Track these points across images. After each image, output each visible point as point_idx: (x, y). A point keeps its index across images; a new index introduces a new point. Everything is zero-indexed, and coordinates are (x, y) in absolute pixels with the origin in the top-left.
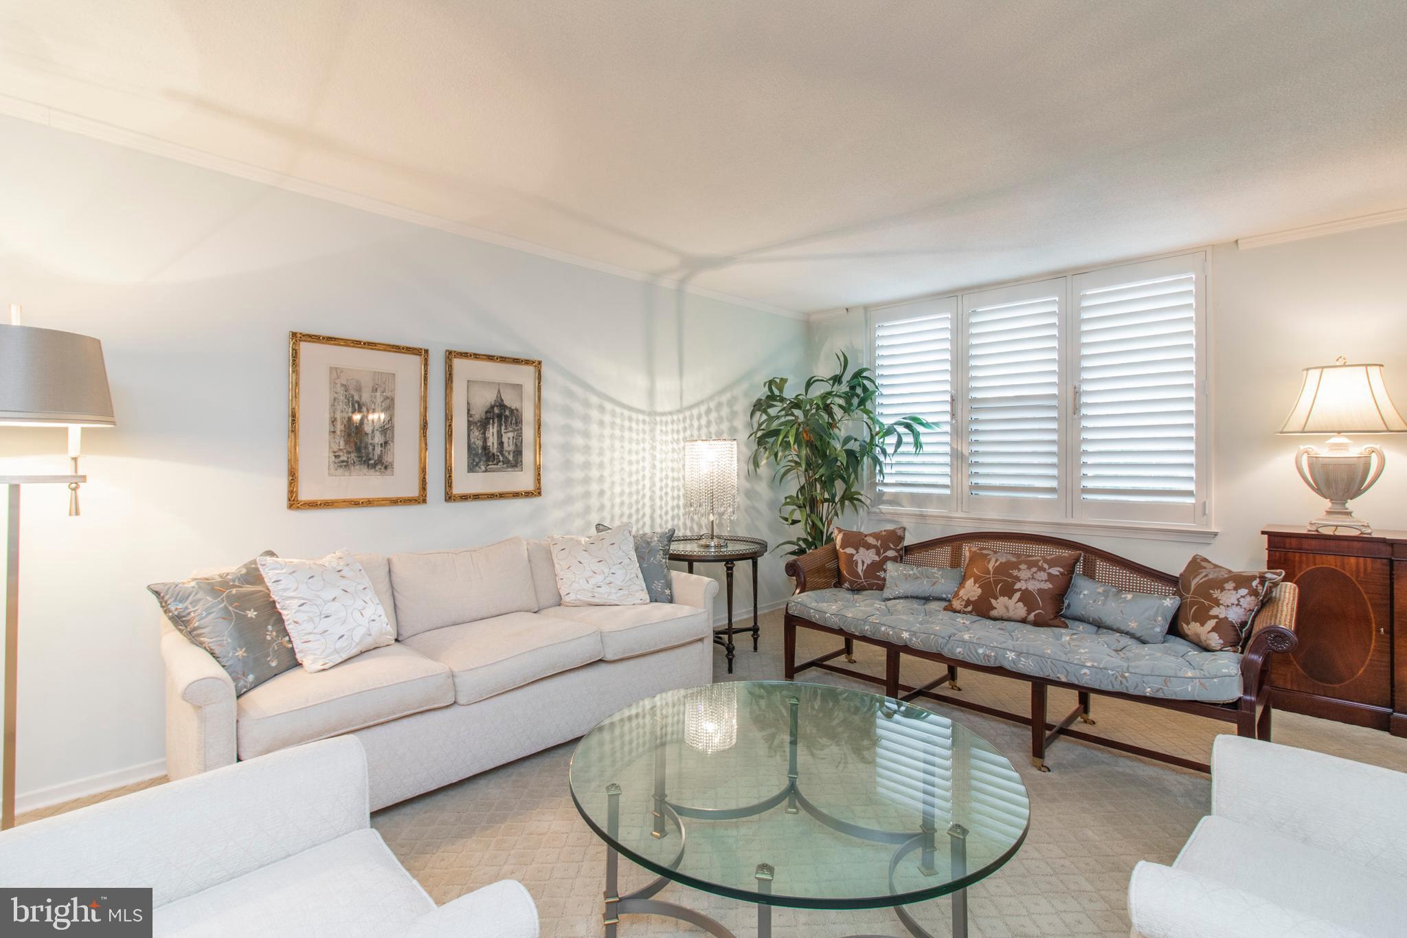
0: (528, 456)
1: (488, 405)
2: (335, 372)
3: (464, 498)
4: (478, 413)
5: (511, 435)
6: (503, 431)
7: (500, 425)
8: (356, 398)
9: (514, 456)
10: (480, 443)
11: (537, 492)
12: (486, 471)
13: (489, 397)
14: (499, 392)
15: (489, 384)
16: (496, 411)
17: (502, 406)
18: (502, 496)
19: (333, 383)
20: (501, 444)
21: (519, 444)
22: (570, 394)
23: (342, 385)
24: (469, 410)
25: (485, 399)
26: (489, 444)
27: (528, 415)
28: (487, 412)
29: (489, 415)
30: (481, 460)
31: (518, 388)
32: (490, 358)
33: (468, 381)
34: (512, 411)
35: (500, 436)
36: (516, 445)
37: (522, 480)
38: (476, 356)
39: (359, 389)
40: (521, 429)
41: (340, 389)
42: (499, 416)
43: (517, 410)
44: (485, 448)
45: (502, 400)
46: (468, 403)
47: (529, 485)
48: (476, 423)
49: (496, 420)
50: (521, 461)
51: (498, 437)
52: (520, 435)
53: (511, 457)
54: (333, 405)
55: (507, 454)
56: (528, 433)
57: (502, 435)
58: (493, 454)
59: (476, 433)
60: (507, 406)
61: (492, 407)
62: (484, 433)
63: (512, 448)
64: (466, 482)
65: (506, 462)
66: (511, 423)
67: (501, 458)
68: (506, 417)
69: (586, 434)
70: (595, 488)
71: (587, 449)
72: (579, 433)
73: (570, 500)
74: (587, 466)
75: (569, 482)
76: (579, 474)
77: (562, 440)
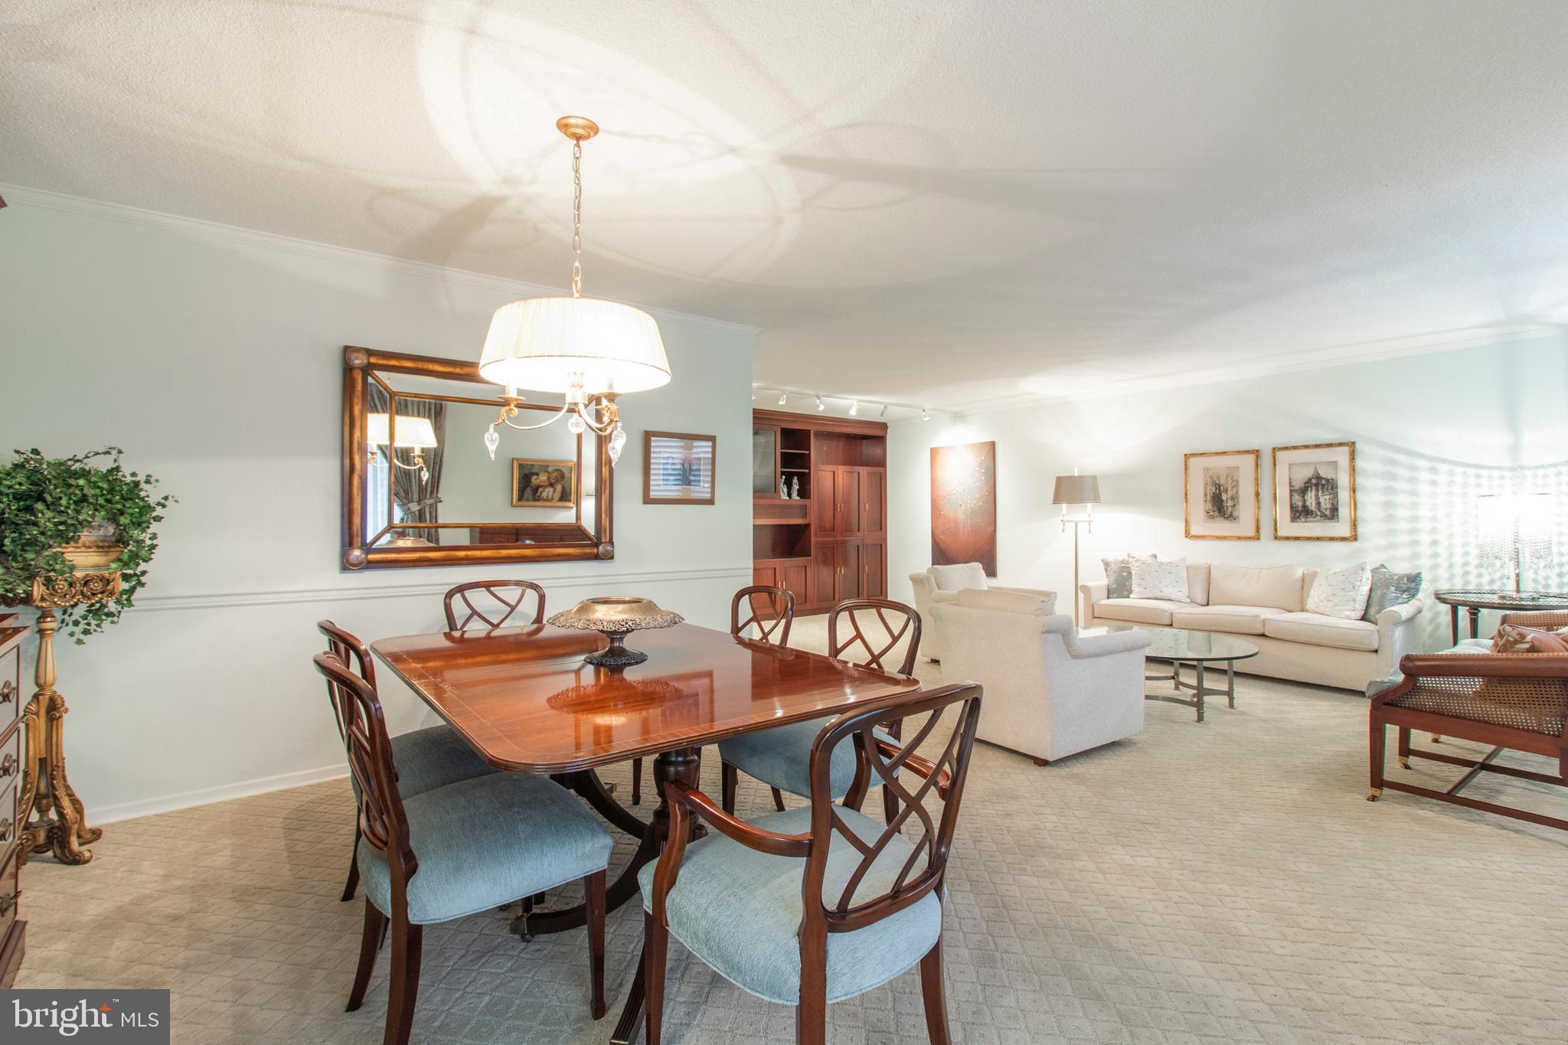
0: (1344, 512)
1: (1306, 478)
2: (1207, 470)
3: (1287, 538)
4: (1299, 484)
5: (1327, 497)
6: (1320, 494)
7: (1317, 491)
8: (1217, 482)
9: (1330, 512)
10: (1300, 504)
11: (1354, 538)
12: (1306, 522)
13: (1308, 473)
14: (1316, 469)
15: (1306, 464)
16: (1314, 481)
17: (1318, 477)
18: (1318, 539)
19: (1205, 476)
20: (1319, 504)
21: (1335, 504)
22: (1393, 462)
23: (1210, 476)
24: (1290, 483)
25: (1302, 475)
26: (1308, 503)
27: (1343, 481)
28: (1305, 483)
29: (1307, 485)
30: (1301, 515)
31: (1334, 464)
32: (1307, 447)
33: (1290, 465)
34: (1328, 481)
35: (1317, 498)
36: (1332, 504)
37: (1342, 528)
38: (1295, 448)
39: (1219, 478)
40: (1337, 493)
41: (1209, 479)
42: (1317, 485)
43: (1333, 479)
44: (1304, 506)
45: (1318, 474)
46: (1290, 479)
47: (1347, 533)
48: (1297, 491)
49: (1314, 488)
50: (1338, 515)
51: (1316, 499)
52: (1336, 496)
53: (1328, 513)
54: (1205, 487)
55: (1324, 511)
56: (1343, 495)
57: (1319, 498)
58: (1312, 511)
59: (1297, 499)
60: (1323, 478)
61: (1310, 479)
62: (1304, 497)
63: (1329, 506)
64: (1287, 528)
65: (1324, 516)
66: (1327, 489)
67: (1319, 513)
68: (1323, 485)
69: (1413, 493)
70: (1425, 538)
71: (1414, 505)
72: (1403, 492)
73: (1392, 546)
74: (1414, 519)
75: (1392, 532)
76: (1403, 526)
77: (1383, 499)
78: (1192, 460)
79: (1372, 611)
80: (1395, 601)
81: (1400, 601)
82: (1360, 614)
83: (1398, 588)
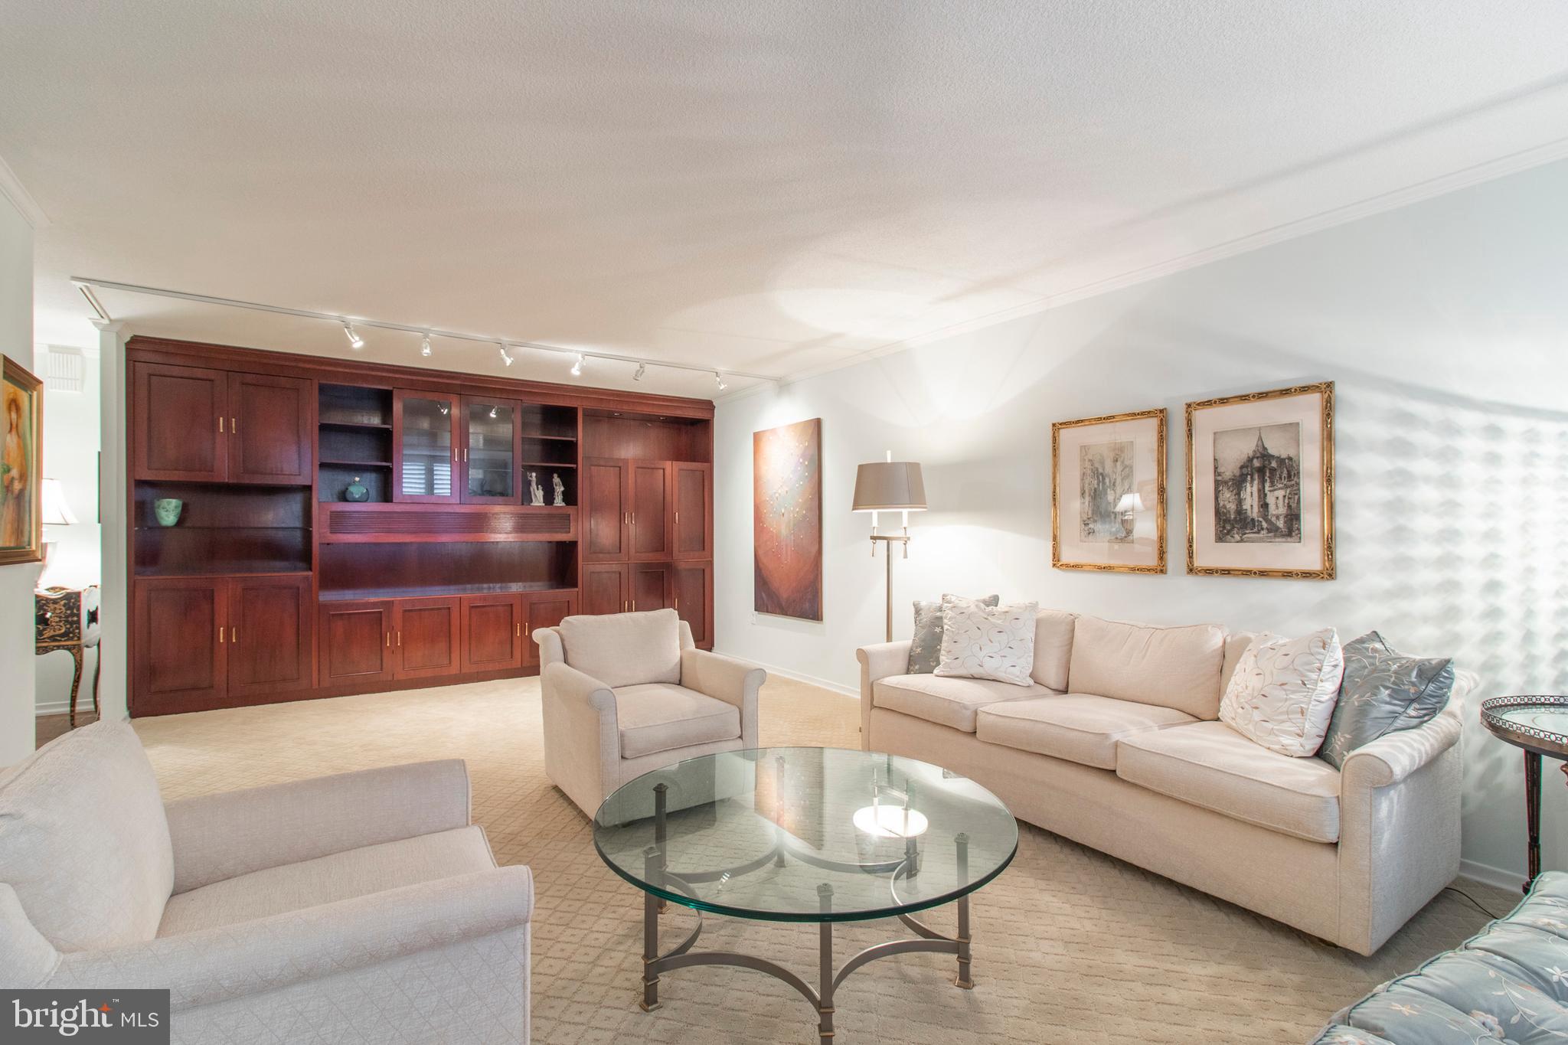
0: (1311, 522)
1: (1244, 457)
2: (1084, 449)
3: (1209, 572)
4: (1230, 470)
5: (1280, 493)
6: (1267, 488)
7: (1263, 482)
8: (1100, 471)
9: (1285, 522)
10: (1232, 506)
11: (1329, 573)
12: (1242, 541)
13: (1245, 448)
14: (1260, 439)
15: (1246, 431)
16: (1257, 463)
17: (1264, 455)
18: (1263, 574)
19: (1083, 460)
20: (1265, 506)
21: (1294, 505)
22: (1406, 419)
23: (1090, 460)
24: (1216, 468)
25: (1239, 451)
26: (1246, 506)
27: (1310, 461)
28: (1242, 467)
29: (1245, 471)
30: (1233, 527)
31: (1292, 429)
32: (1244, 398)
33: (1215, 433)
34: (1281, 461)
35: (1262, 495)
36: (1289, 506)
37: (1306, 554)
38: (1223, 401)
39: (1102, 463)
40: (1298, 484)
41: (1088, 464)
42: (1261, 471)
43: (1290, 459)
44: (1240, 511)
45: (1265, 449)
46: (1215, 459)
47: (1314, 562)
48: (1226, 483)
49: (1256, 476)
50: (1299, 529)
51: (1259, 497)
52: (1295, 492)
53: (1281, 524)
54: (1082, 480)
55: (1273, 519)
56: (1310, 489)
57: (1265, 495)
58: (1253, 520)
59: (1227, 495)
60: (1273, 456)
61: (1250, 460)
62: (1239, 494)
63: (1282, 510)
64: (1212, 553)
65: (1273, 530)
66: (1281, 478)
67: (1265, 525)
68: (1273, 471)
69: (1448, 482)
70: (1471, 576)
71: (1450, 507)
72: (1427, 479)
73: (1404, 591)
74: (1450, 535)
75: (1403, 563)
76: (1425, 550)
77: (1383, 494)
78: (1065, 434)
79: (1339, 740)
80: (1389, 725)
81: (1399, 723)
82: (1314, 744)
83: (1395, 694)
